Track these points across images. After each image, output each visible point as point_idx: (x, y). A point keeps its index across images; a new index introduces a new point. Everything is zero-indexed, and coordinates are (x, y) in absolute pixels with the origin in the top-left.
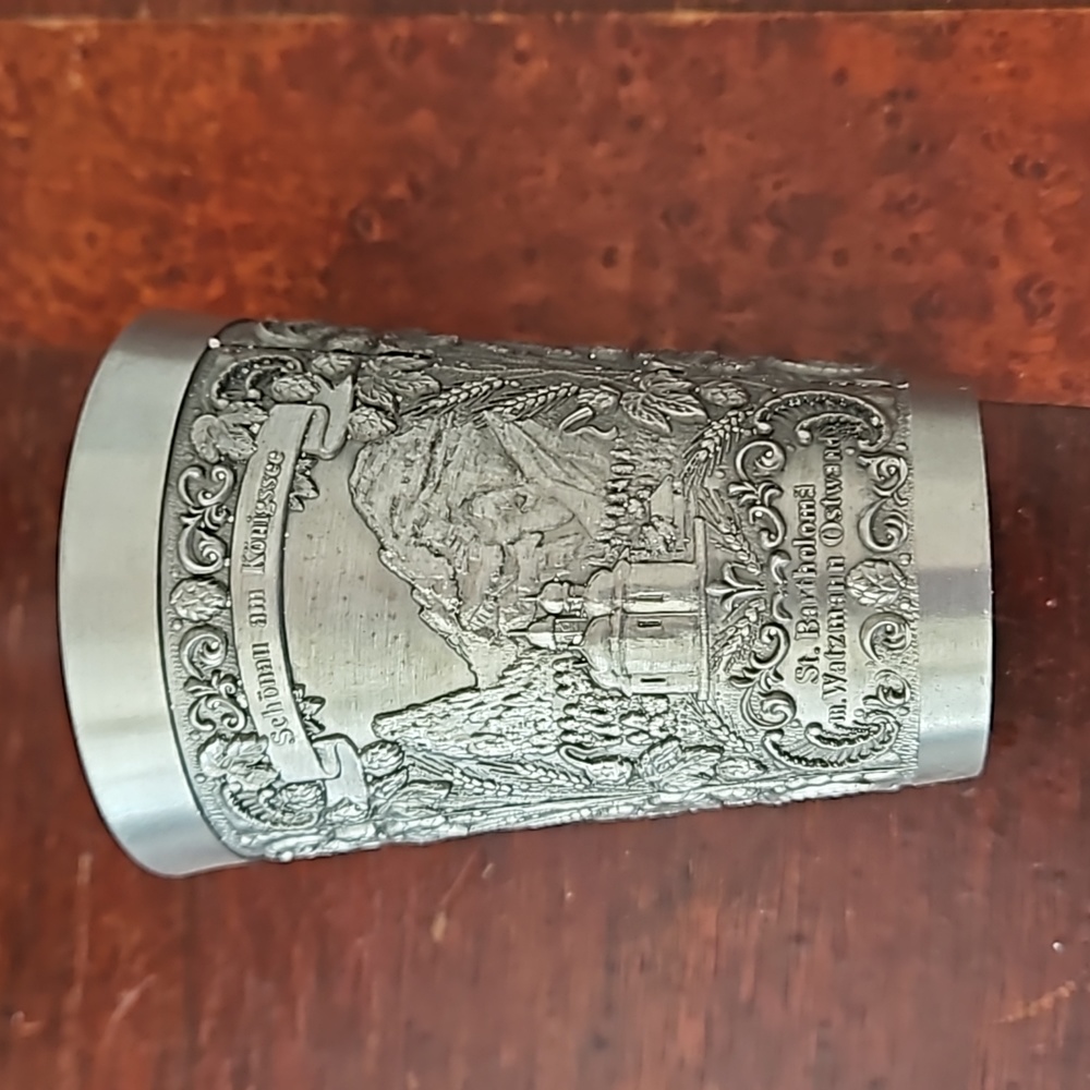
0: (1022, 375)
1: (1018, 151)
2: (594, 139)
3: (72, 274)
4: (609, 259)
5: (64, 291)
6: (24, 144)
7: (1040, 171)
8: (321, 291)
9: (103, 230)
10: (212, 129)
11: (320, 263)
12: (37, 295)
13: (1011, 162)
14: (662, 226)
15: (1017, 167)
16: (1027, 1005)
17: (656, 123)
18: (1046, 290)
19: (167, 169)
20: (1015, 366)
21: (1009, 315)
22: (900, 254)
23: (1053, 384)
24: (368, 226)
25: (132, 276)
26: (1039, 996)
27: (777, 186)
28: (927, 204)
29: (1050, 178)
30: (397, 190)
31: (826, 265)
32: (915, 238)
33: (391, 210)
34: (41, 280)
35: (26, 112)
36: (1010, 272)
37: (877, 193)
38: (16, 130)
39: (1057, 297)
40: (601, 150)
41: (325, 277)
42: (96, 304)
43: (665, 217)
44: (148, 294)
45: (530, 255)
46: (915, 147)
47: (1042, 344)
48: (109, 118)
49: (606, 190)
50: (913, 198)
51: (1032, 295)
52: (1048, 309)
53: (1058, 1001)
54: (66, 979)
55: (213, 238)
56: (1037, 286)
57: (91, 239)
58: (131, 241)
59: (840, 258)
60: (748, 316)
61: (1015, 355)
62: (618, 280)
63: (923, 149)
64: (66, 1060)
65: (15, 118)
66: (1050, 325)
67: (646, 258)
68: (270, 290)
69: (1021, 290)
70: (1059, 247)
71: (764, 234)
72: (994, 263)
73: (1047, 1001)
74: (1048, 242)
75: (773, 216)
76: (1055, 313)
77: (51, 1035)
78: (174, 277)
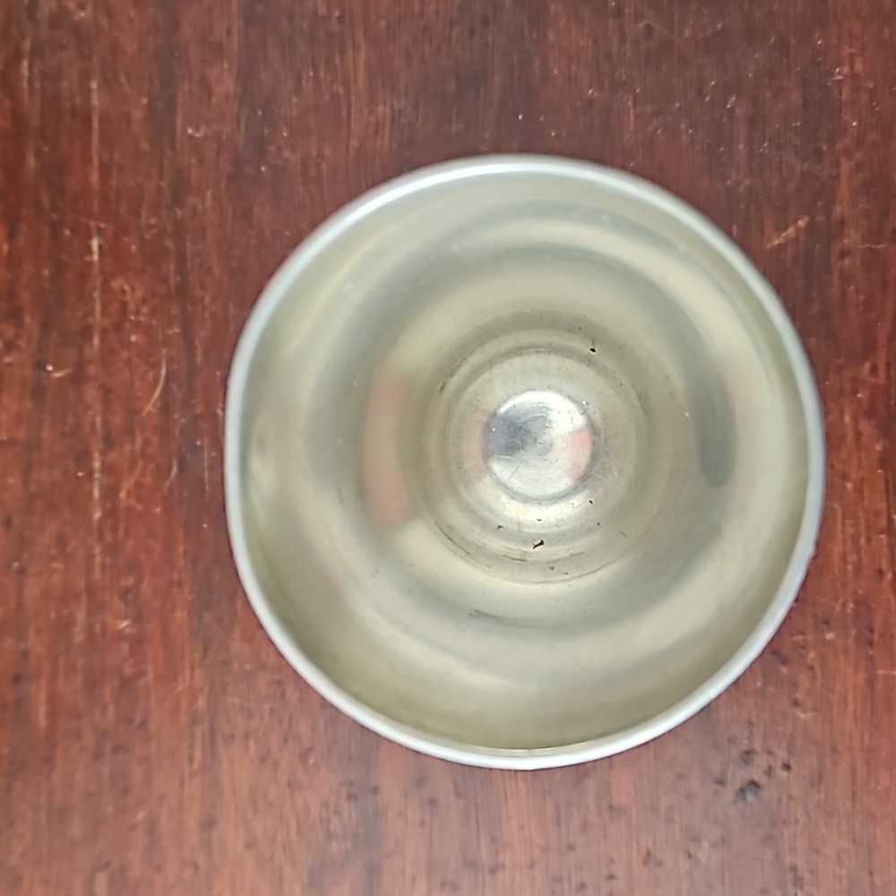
16: (778, 237)
26: (786, 229)
53: (797, 231)
54: (86, 332)
64: (91, 393)
73: (791, 231)
77: (78, 377)
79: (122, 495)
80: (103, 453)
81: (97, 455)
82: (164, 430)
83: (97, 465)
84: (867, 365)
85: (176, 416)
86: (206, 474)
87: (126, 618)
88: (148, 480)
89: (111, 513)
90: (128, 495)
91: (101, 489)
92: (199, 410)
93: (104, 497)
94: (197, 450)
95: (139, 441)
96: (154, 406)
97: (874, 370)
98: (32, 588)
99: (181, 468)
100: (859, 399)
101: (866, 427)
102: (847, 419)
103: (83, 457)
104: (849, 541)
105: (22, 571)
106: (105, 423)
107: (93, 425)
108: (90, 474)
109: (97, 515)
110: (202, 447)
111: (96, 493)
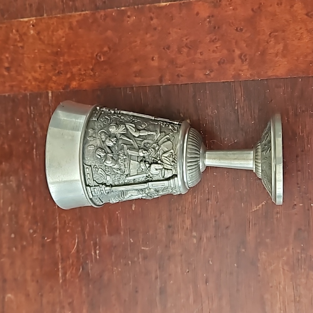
0: (242, 74)
1: (236, 26)
2: (147, 34)
3: (37, 75)
4: (153, 59)
5: (35, 79)
6: (22, 47)
7: (241, 30)
8: (92, 74)
9: (42, 65)
10: (64, 39)
11: (91, 67)
12: (29, 81)
13: (235, 29)
14: (164, 50)
15: (237, 30)
16: (256, 207)
17: (159, 28)
18: (245, 56)
19: (55, 50)
20: (240, 73)
21: (238, 61)
22: (214, 51)
23: (248, 75)
24: (100, 58)
25: (50, 74)
26: (259, 205)
27: (186, 40)
28: (219, 40)
29: (244, 31)
30: (106, 49)
31: (199, 55)
32: (217, 47)
33: (104, 54)
34: (30, 78)
35: (22, 40)
36: (237, 52)
37: (208, 39)
38: (20, 44)
39: (247, 57)
40: (148, 35)
41: (92, 70)
42: (43, 81)
43: (164, 49)
44: (54, 78)
45: (136, 60)
46: (215, 28)
47: (245, 67)
48: (40, 39)
49: (151, 44)
50: (216, 39)
51: (242, 57)
52: (246, 60)
53: (262, 205)
54: (55, 229)
55: (67, 64)
56: (243, 55)
57: (40, 67)
58: (49, 67)
59: (201, 54)
60: (184, 68)
61: (240, 70)
62: (155, 63)
63: (216, 28)
64: (57, 246)
65: (19, 42)
66: (247, 63)
67: (161, 58)
68: (81, 74)
69: (240, 57)
70: (246, 46)
71: (185, 50)
72: (234, 51)
73: (260, 206)
74: (245, 45)
75: (186, 46)
76: (248, 60)
77: (53, 242)
78: (59, 73)
79: (67, 275)
80: (62, 263)
81: (60, 264)
82: (78, 258)
83: (60, 267)
84: (286, 249)
85: (81, 254)
86: (90, 271)
87: (70, 311)
88: (74, 271)
89: (65, 280)
90: (69, 275)
91: (61, 273)
92: (87, 252)
93: (62, 276)
94: (87, 264)
95: (71, 261)
96: (75, 250)
97: (288, 250)
98: (45, 300)
99: (83, 269)
100: (284, 259)
101: (286, 268)
102: (280, 266)
103: (56, 264)
104: (282, 304)
105: (42, 295)
106: (61, 255)
107: (58, 255)
108: (58, 269)
109: (61, 281)
110: (88, 263)
111: (60, 275)
